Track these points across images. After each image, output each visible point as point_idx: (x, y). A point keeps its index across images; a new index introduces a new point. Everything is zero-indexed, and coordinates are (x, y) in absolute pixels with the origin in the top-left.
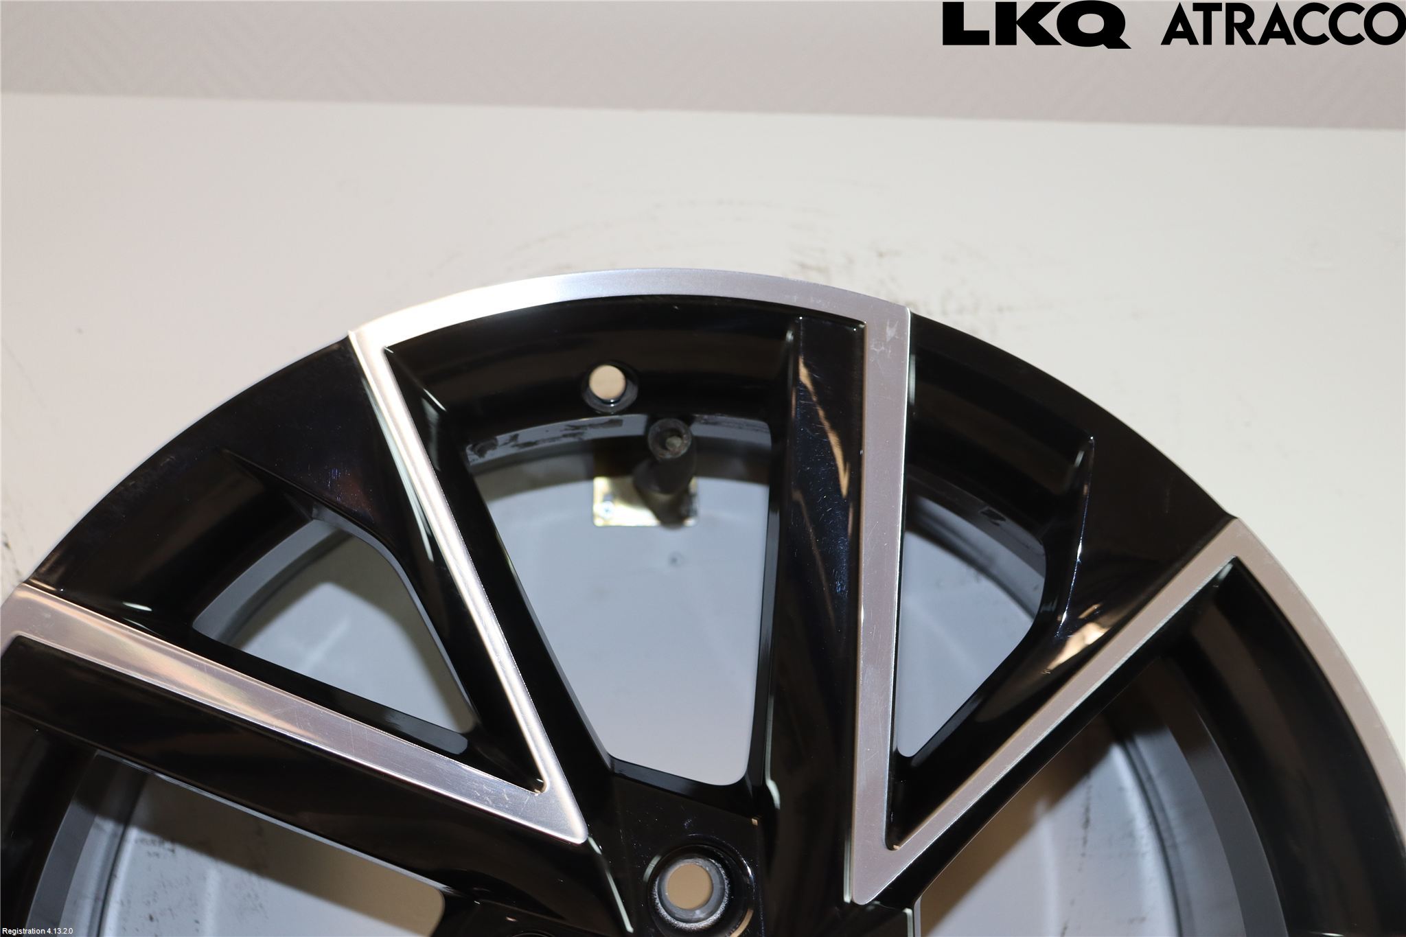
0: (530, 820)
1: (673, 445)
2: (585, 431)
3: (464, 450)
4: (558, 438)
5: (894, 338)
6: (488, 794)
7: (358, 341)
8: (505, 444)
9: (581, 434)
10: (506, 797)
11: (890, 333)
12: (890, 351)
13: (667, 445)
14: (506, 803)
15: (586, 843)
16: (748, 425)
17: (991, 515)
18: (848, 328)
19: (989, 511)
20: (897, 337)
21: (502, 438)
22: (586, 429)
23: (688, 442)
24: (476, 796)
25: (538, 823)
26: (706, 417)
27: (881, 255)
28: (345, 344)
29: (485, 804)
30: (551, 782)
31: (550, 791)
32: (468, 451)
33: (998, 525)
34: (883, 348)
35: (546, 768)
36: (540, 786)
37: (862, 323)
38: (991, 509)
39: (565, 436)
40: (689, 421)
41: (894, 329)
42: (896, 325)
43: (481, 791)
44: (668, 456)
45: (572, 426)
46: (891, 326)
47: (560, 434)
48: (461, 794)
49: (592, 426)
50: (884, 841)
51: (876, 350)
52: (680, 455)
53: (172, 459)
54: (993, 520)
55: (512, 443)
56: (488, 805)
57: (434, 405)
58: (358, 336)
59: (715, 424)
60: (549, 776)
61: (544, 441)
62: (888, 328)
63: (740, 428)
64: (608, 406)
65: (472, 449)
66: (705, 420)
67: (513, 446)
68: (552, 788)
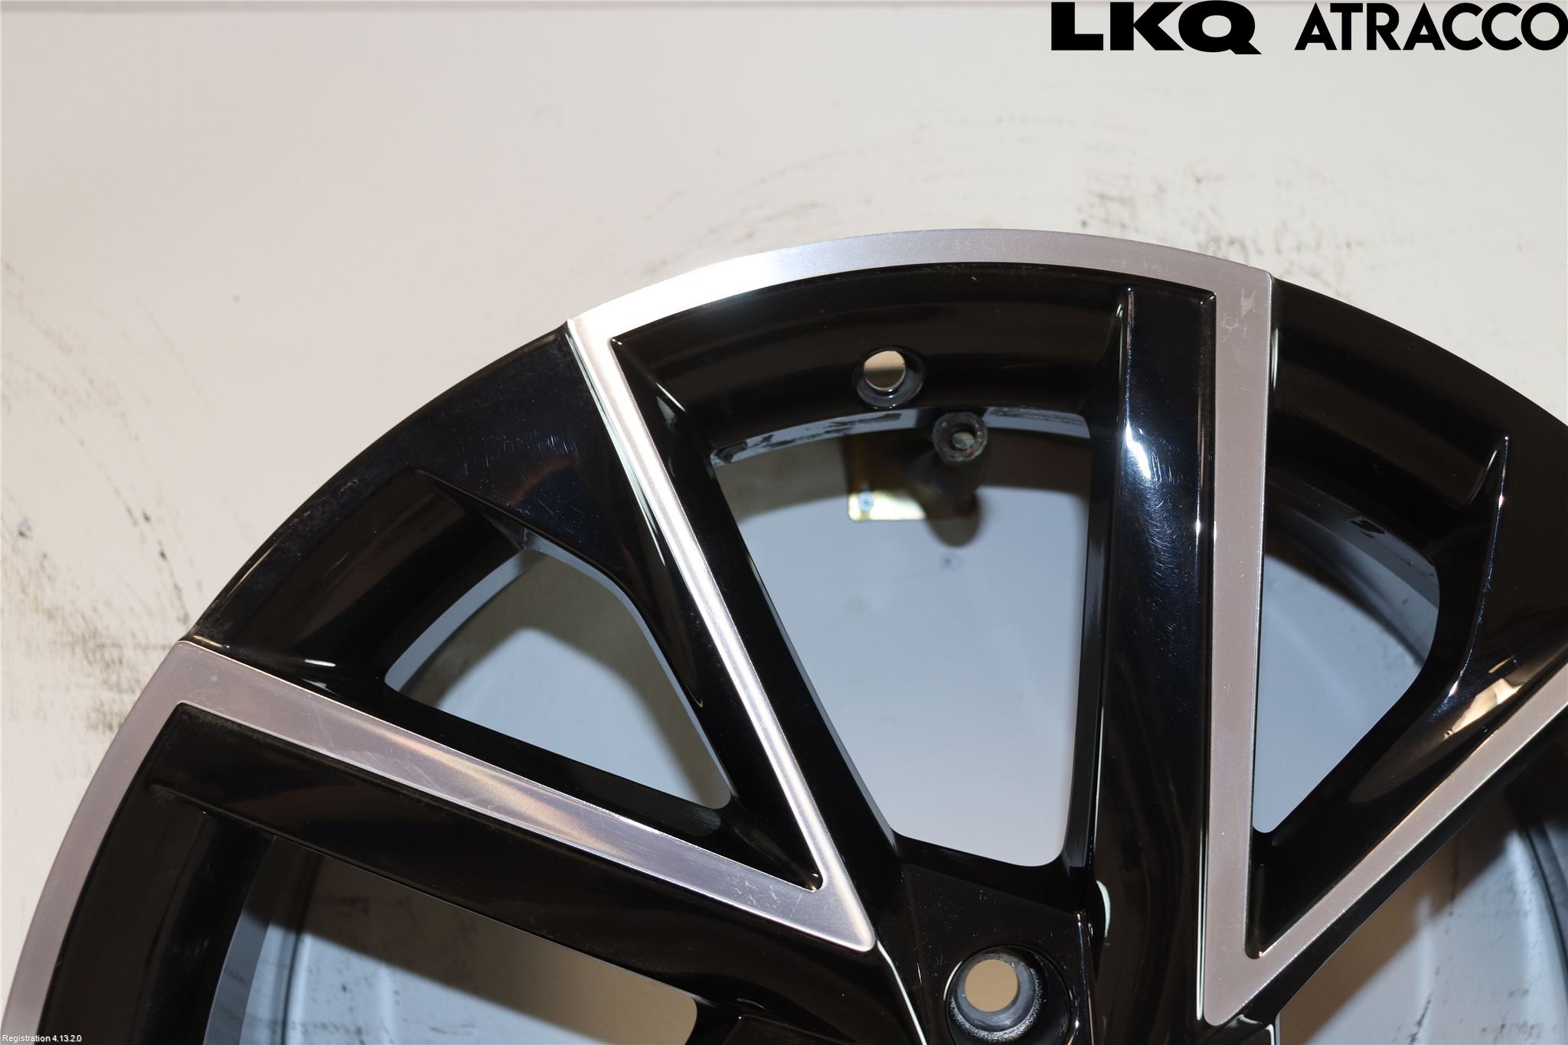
0: (804, 924)
1: (961, 441)
2: (853, 427)
3: (709, 456)
4: (819, 435)
5: (1251, 310)
6: (752, 892)
7: (578, 331)
8: (756, 445)
9: (848, 429)
10: (774, 896)
11: (1246, 305)
12: (1245, 329)
13: (954, 441)
14: (775, 902)
15: (875, 949)
16: (1057, 417)
17: (1364, 525)
18: (1192, 300)
19: (1363, 521)
20: (1254, 310)
21: (750, 441)
22: (855, 425)
23: (983, 439)
24: (738, 894)
25: (813, 927)
26: (1006, 409)
27: (1199, 181)
28: (562, 333)
29: (749, 905)
30: (830, 877)
31: (826, 887)
32: (712, 456)
33: (1371, 536)
34: (1237, 325)
35: (822, 859)
36: (819, 882)
37: (1212, 294)
38: (1366, 519)
39: (828, 432)
40: (980, 412)
41: (1251, 300)
42: (1253, 295)
43: (743, 888)
44: (960, 458)
45: (837, 423)
46: (1247, 296)
47: (822, 431)
48: (718, 892)
49: (861, 421)
50: (1244, 946)
51: (1227, 327)
52: (973, 457)
53: (355, 482)
54: (1366, 532)
55: (764, 444)
56: (752, 906)
57: (671, 402)
58: (578, 324)
59: (1015, 416)
60: (827, 868)
61: (802, 438)
62: (1242, 299)
63: (1047, 420)
64: (885, 398)
65: (717, 455)
66: (1004, 412)
67: (764, 447)
68: (831, 883)
